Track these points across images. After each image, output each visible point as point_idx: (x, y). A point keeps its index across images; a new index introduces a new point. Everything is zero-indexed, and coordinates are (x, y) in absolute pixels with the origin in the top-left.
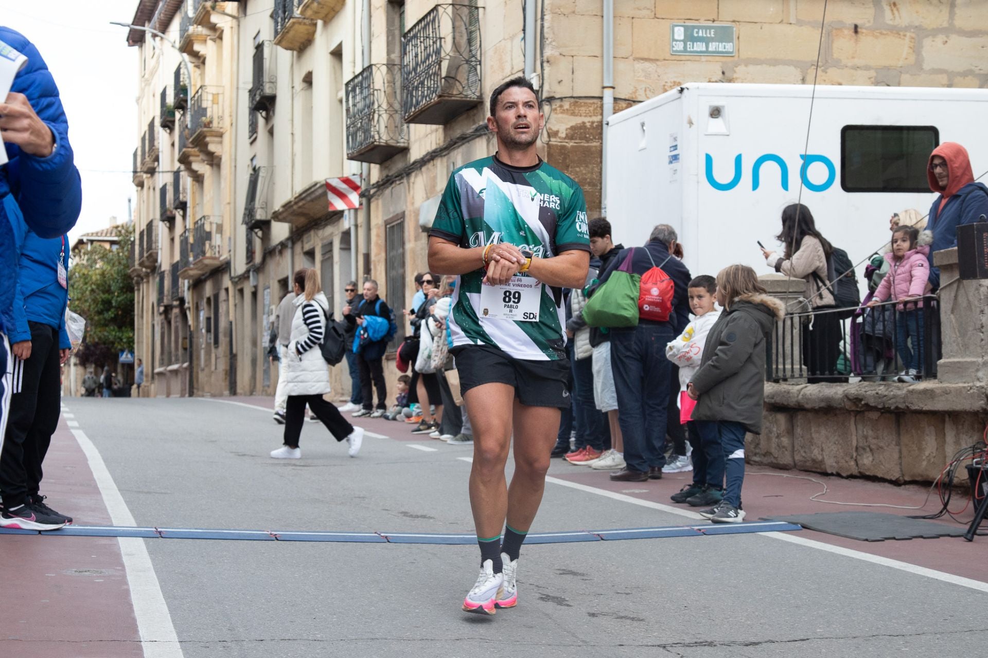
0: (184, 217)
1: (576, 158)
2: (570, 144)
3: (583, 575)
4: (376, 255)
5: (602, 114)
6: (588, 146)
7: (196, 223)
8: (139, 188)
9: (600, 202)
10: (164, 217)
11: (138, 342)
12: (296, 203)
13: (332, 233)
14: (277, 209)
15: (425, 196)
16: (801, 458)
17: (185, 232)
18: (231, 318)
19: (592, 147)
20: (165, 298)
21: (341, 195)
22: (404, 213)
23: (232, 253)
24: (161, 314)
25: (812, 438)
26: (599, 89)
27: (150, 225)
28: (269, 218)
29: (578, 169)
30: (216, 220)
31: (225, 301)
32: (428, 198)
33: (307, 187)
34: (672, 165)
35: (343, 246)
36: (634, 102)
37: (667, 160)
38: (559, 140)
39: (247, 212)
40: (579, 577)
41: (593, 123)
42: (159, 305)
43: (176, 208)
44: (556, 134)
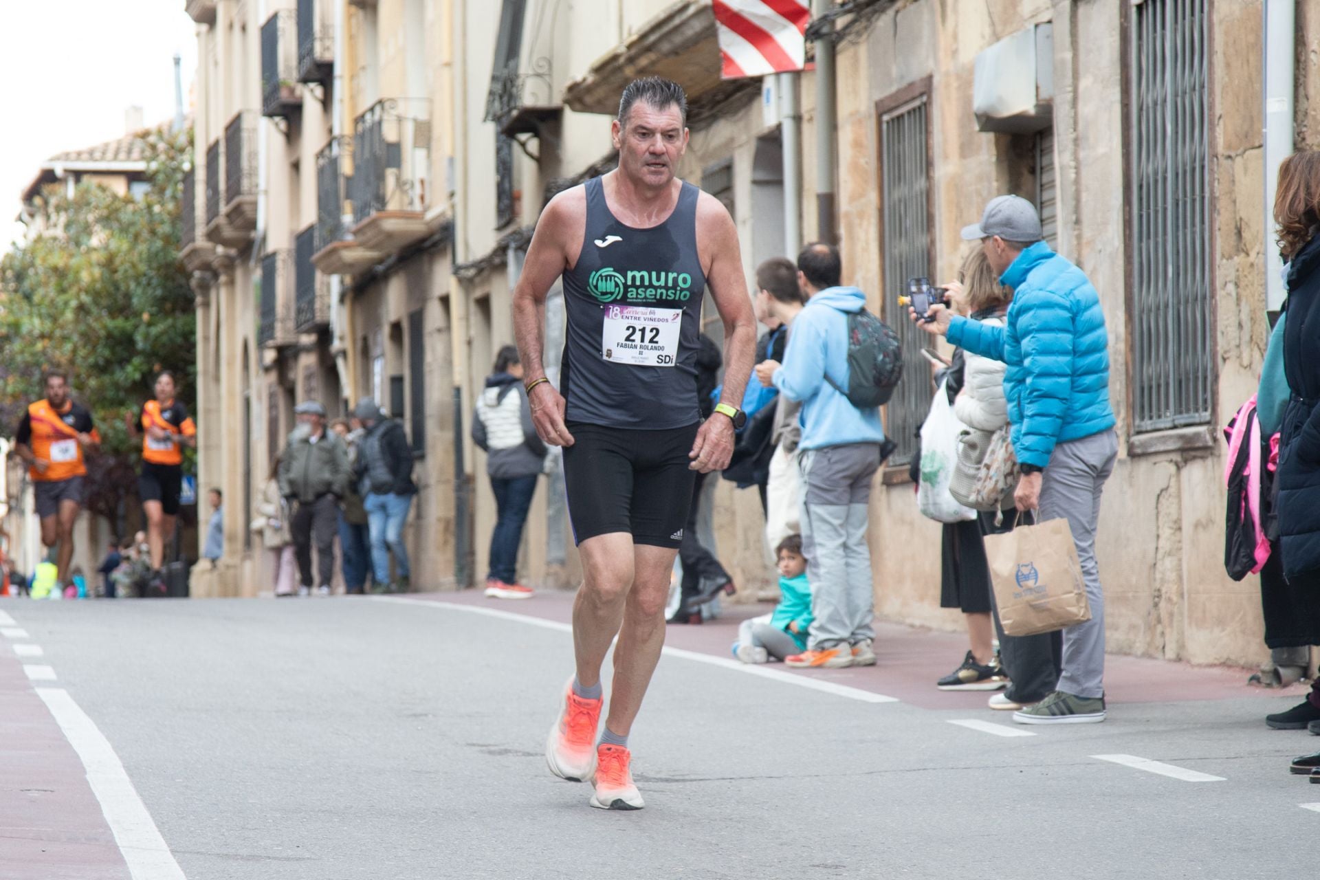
0: (326, 103)
4: (853, 199)
7: (360, 119)
8: (204, 27)
10: (274, 105)
11: (207, 448)
12: (631, 60)
13: (732, 140)
14: (579, 78)
15: (987, 31)
17: (330, 145)
18: (459, 377)
20: (278, 326)
21: (754, 34)
22: (930, 78)
23: (458, 199)
24: (267, 370)
27: (234, 129)
28: (557, 101)
30: (414, 110)
31: (439, 330)
32: (996, 37)
33: (662, 16)
35: (761, 176)
39: (498, 87)
42: (261, 345)
43: (305, 80)
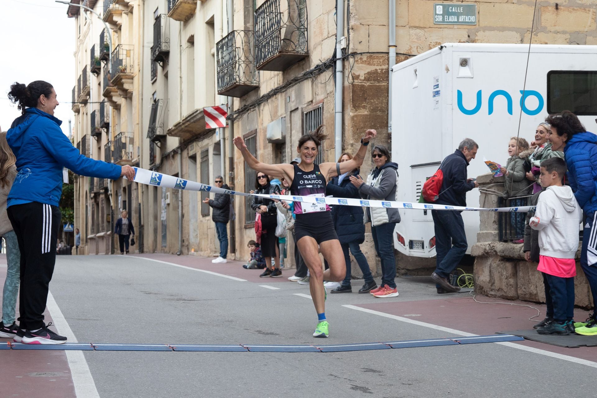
0: (107, 133)
1: (371, 93)
2: (367, 84)
3: (380, 372)
4: (237, 159)
5: (388, 64)
6: (379, 85)
7: (116, 137)
8: (77, 114)
9: (387, 123)
10: (94, 133)
11: (76, 218)
12: (183, 124)
13: (208, 144)
14: (170, 128)
15: (270, 119)
16: (522, 293)
17: (108, 143)
18: (140, 201)
19: (382, 86)
20: (95, 188)
21: (214, 119)
22: (256, 130)
23: (140, 157)
24: (92, 198)
25: (530, 279)
26: (387, 47)
27: (84, 139)
28: (165, 133)
29: (372, 101)
30: (129, 135)
31: (135, 189)
32: (272, 120)
33: (191, 113)
34: (435, 98)
35: (215, 153)
36: (410, 55)
37: (432, 95)
38: (360, 82)
39: (151, 130)
40: (377, 374)
41: (382, 70)
42: (90, 192)
43: (102, 127)
44: (358, 77)
